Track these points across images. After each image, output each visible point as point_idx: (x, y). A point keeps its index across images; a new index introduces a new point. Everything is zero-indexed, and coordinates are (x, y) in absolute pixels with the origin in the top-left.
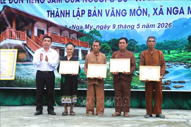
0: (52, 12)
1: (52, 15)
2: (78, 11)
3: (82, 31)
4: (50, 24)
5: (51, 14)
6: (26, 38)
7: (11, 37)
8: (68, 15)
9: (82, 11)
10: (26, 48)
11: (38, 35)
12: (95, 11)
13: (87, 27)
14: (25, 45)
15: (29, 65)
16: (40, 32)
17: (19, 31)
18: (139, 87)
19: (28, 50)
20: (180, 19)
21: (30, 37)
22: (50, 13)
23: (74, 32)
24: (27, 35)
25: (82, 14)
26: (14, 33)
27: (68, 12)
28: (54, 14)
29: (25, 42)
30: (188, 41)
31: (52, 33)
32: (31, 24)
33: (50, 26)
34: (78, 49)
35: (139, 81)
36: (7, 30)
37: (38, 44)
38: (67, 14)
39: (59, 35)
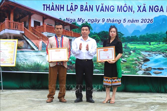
0: (48, 6)
2: (72, 6)
3: (75, 24)
6: (23, 29)
7: (9, 28)
8: (62, 9)
10: (24, 37)
11: (35, 25)
12: (86, 6)
13: (79, 20)
14: (23, 34)
15: (26, 51)
16: (37, 23)
17: (16, 23)
18: (124, 72)
19: (26, 39)
20: (160, 16)
21: (27, 28)
22: (45, 6)
23: (67, 24)
24: (25, 26)
25: (75, 9)
26: (12, 24)
27: (62, 6)
28: (49, 7)
29: (23, 32)
30: (166, 35)
31: (48, 25)
32: (28, 16)
33: (46, 18)
34: (71, 39)
35: (124, 68)
36: (6, 21)
37: (35, 34)
38: (61, 8)
39: (54, 26)
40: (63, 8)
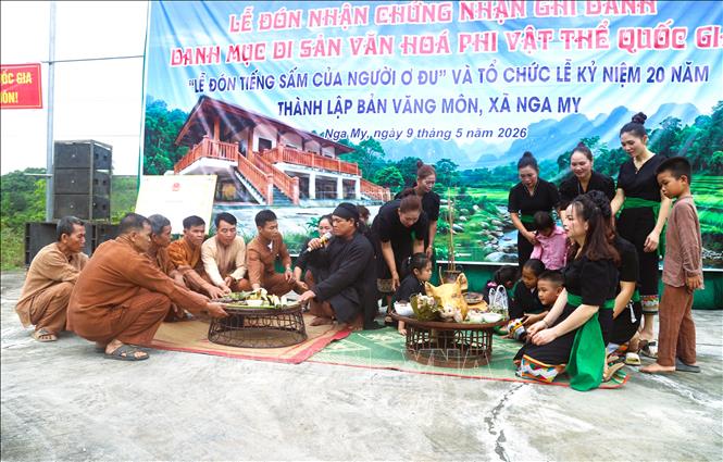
0: (288, 105)
1: (288, 111)
2: (339, 102)
3: (345, 142)
4: (283, 129)
5: (286, 108)
6: (236, 156)
7: (211, 154)
8: (317, 110)
9: (347, 101)
10: (237, 174)
11: (261, 150)
12: (372, 102)
13: (355, 133)
14: (235, 169)
15: (241, 207)
16: (265, 143)
17: (224, 143)
18: (457, 255)
19: (241, 179)
20: (543, 122)
21: (244, 154)
22: (283, 106)
23: (327, 144)
24: (240, 150)
25: (347, 108)
26: (216, 147)
27: (318, 104)
28: (290, 108)
29: (236, 164)
30: (557, 166)
31: (287, 146)
32: (247, 129)
33: (283, 133)
34: (337, 178)
35: (457, 244)
36: (205, 142)
37: (258, 166)
38: (316, 108)
39: (299, 149)
40: (320, 107)
